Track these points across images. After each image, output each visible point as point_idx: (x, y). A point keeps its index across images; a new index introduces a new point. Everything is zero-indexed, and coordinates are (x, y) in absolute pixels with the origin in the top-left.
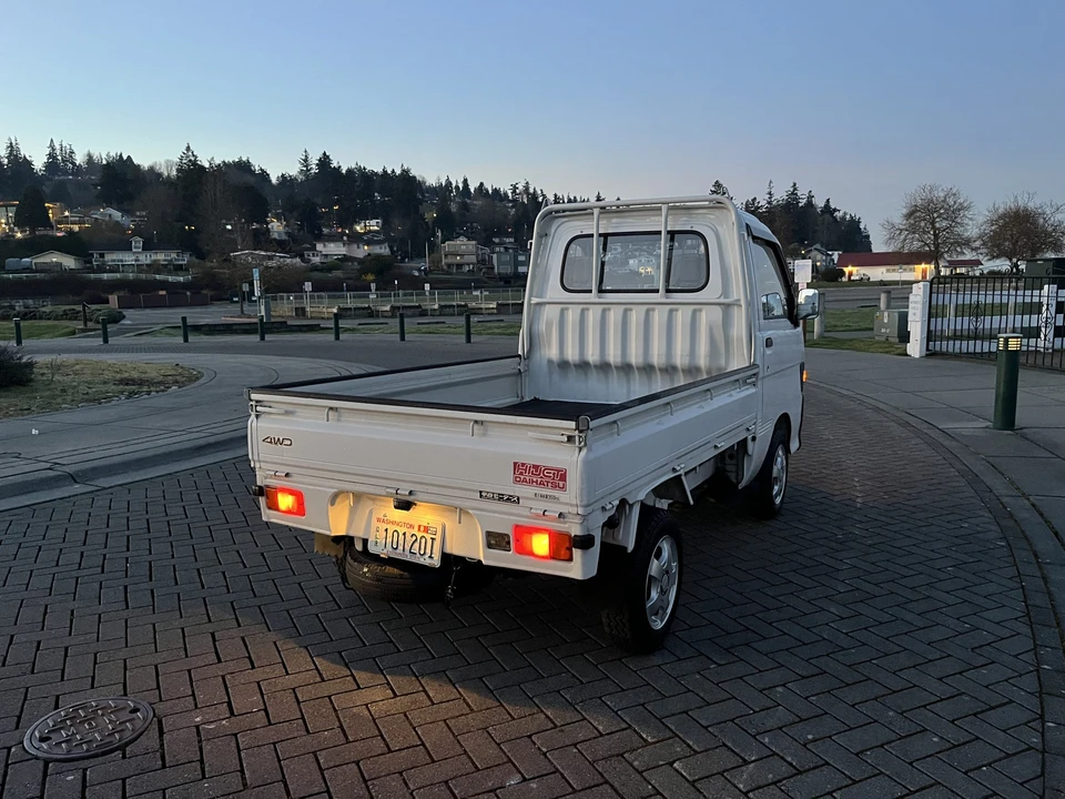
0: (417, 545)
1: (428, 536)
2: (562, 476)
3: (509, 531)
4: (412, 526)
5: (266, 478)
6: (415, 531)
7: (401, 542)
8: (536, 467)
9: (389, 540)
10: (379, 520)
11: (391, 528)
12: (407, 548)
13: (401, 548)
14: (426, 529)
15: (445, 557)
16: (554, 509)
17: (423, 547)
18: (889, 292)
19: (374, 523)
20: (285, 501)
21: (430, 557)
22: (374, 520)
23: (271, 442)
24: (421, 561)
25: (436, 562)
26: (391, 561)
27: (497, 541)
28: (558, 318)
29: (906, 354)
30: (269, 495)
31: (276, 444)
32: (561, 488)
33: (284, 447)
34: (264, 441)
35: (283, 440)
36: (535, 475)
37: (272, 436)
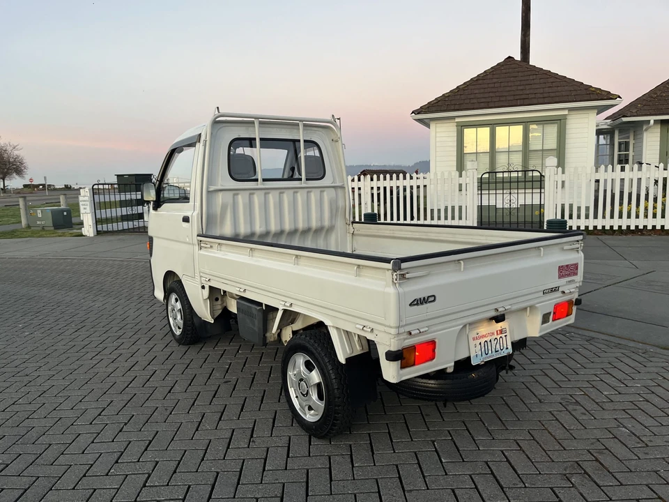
0: (498, 346)
1: (503, 335)
2: (576, 266)
3: (551, 309)
4: (493, 334)
5: (405, 339)
6: (495, 336)
7: (490, 348)
8: (567, 266)
9: (483, 350)
10: (474, 339)
11: (483, 341)
12: (493, 350)
13: (490, 352)
14: (501, 332)
15: (513, 344)
16: (572, 287)
17: (502, 345)
19: (472, 343)
21: (507, 348)
22: (470, 339)
23: (417, 304)
24: (503, 354)
25: (510, 350)
26: (485, 365)
27: (545, 319)
28: (231, 201)
29: (82, 235)
30: (405, 355)
31: (422, 304)
32: (576, 274)
33: (428, 305)
34: (410, 305)
35: (428, 297)
36: (567, 271)
37: (418, 297)
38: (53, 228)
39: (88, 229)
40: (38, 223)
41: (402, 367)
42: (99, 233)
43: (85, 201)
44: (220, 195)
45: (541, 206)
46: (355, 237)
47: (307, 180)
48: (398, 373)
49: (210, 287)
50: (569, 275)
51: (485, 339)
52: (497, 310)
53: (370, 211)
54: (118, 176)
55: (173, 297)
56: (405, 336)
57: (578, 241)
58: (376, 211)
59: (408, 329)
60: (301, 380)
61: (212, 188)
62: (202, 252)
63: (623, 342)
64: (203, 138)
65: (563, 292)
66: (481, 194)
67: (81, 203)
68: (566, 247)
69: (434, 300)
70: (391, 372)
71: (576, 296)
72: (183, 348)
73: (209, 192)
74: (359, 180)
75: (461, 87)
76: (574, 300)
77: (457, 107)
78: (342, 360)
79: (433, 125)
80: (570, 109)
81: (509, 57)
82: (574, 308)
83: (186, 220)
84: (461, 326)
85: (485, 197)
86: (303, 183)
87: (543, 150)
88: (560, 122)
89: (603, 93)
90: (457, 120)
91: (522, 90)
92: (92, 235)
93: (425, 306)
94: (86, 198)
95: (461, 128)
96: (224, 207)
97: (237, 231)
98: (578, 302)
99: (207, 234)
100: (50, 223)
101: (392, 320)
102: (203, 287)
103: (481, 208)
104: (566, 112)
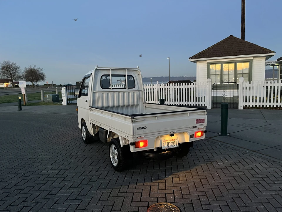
0: (173, 144)
1: (175, 141)
2: (204, 120)
3: (194, 133)
4: (171, 140)
5: (136, 139)
7: (169, 144)
8: (200, 120)
9: (167, 145)
10: (163, 141)
11: (167, 142)
12: (171, 145)
13: (169, 146)
14: (174, 140)
15: (179, 144)
16: (202, 127)
18: (43, 90)
19: (163, 142)
20: (141, 144)
21: (176, 145)
22: (162, 141)
23: (140, 129)
24: (175, 147)
25: (178, 146)
26: (168, 150)
27: (191, 137)
28: (101, 96)
29: (62, 105)
30: (136, 144)
31: (141, 129)
32: (204, 122)
33: (144, 129)
34: (137, 129)
35: (144, 127)
36: (199, 121)
37: (140, 127)
38: (52, 102)
39: (64, 103)
40: (47, 100)
41: (135, 148)
42: (68, 104)
43: (63, 92)
44: (97, 93)
45: (237, 97)
46: (146, 108)
47: (128, 88)
48: (134, 149)
49: (93, 124)
50: (201, 123)
51: (168, 142)
52: (170, 132)
53: (162, 98)
54: (77, 82)
55: (84, 127)
56: (136, 138)
57: (205, 111)
58: (164, 98)
59: (136, 136)
60: (113, 153)
61: (94, 91)
62: (91, 112)
63: (239, 148)
64: (92, 75)
65: (198, 128)
66: (213, 91)
67: (62, 93)
68: (199, 114)
69: (146, 128)
70: (132, 149)
71: (205, 130)
72: (86, 145)
73: (93, 93)
74: (167, 85)
75: (210, 48)
76: (204, 131)
77: (207, 56)
78: (122, 146)
79: (198, 63)
80: (254, 57)
81: (231, 35)
82: (204, 134)
83: (86, 101)
84: (157, 137)
85: (215, 93)
86: (127, 89)
87: (243, 74)
88: (251, 62)
89: (268, 50)
90: (207, 61)
91: (235, 49)
92: (66, 105)
93: (143, 130)
94: (64, 91)
95: (209, 64)
96: (99, 98)
97: (103, 106)
98: (206, 132)
99: (93, 106)
100: (51, 100)
101: (132, 134)
102: (91, 124)
103: (213, 97)
104: (252, 58)
